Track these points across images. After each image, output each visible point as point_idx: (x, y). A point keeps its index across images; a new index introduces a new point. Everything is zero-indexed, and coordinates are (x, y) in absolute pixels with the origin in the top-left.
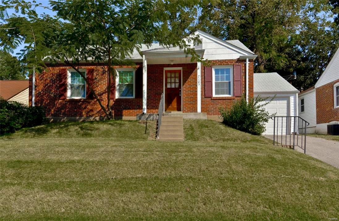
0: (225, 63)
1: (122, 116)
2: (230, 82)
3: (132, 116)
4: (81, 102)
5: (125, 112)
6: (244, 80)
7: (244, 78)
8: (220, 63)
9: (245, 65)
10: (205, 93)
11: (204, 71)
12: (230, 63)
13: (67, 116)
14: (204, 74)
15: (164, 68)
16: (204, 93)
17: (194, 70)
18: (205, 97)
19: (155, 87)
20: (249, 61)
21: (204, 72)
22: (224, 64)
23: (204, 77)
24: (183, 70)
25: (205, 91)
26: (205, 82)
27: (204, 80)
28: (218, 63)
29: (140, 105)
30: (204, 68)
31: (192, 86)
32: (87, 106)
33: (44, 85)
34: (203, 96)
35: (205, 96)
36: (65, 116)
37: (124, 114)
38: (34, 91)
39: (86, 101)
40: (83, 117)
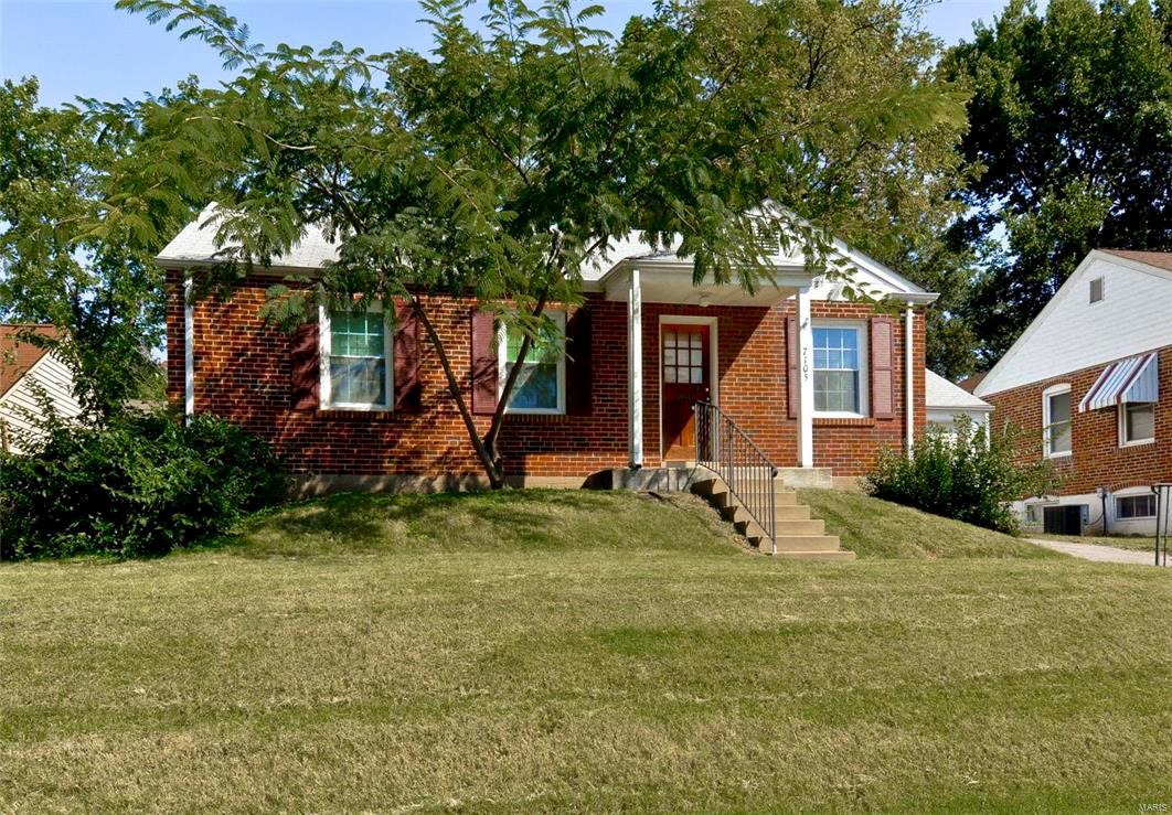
0: (846, 311)
1: (524, 474)
2: (856, 374)
3: (559, 475)
4: (375, 421)
5: (531, 461)
6: (899, 370)
7: (899, 361)
8: (832, 311)
9: (904, 321)
10: (788, 403)
11: (786, 333)
12: (860, 311)
13: (323, 473)
14: (786, 343)
15: (661, 316)
16: (785, 406)
17: (755, 328)
18: (789, 418)
20: (916, 309)
21: (786, 338)
22: (842, 316)
23: (787, 352)
24: (719, 327)
25: (788, 399)
26: (787, 371)
27: (784, 364)
28: (826, 310)
29: (584, 440)
30: (786, 323)
31: (748, 380)
32: (399, 437)
33: (229, 354)
34: (784, 413)
35: (788, 413)
36: (317, 473)
37: (531, 469)
38: (190, 376)
39: (395, 421)
40: (383, 477)
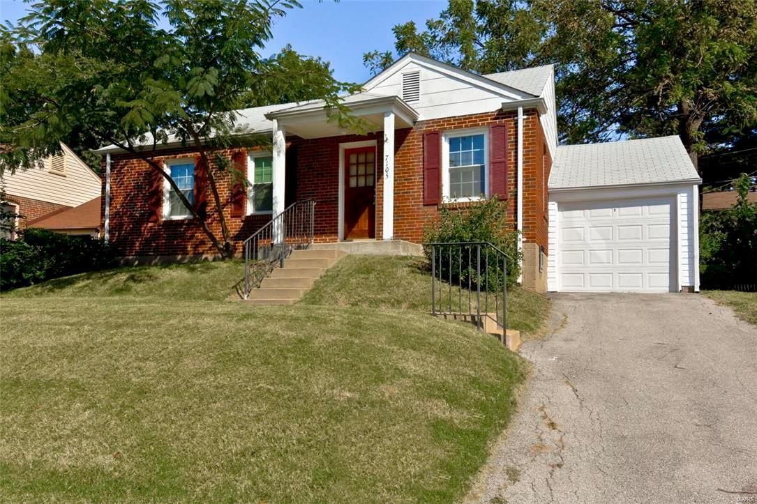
0: (469, 122)
2: (482, 168)
4: (184, 225)
6: (513, 161)
7: (512, 154)
8: (458, 123)
9: (516, 123)
10: (424, 195)
11: (423, 144)
12: (480, 121)
13: (162, 255)
14: (423, 151)
15: (340, 144)
16: (422, 197)
17: (402, 143)
18: (424, 205)
19: (320, 186)
20: (526, 112)
21: (423, 148)
22: (466, 126)
23: (423, 158)
24: (378, 146)
25: (423, 192)
26: (423, 171)
27: (422, 166)
28: (454, 124)
30: (423, 138)
31: (396, 180)
32: (196, 233)
33: (124, 195)
34: (421, 202)
35: (424, 202)
36: (158, 255)
38: (107, 208)
39: (194, 224)
40: (188, 256)
